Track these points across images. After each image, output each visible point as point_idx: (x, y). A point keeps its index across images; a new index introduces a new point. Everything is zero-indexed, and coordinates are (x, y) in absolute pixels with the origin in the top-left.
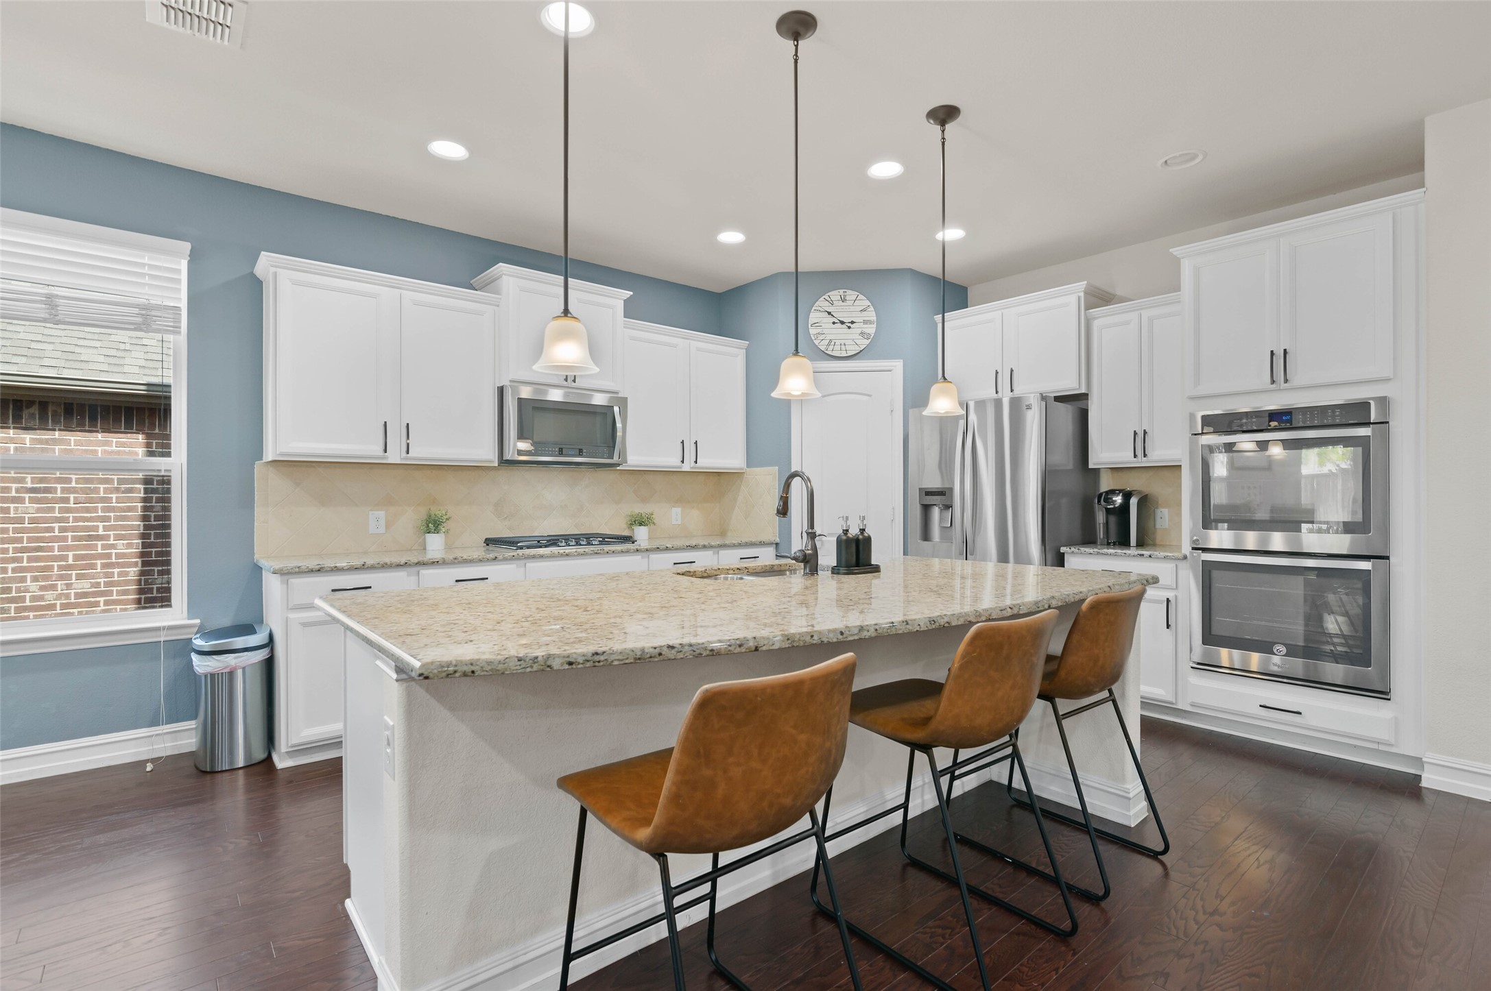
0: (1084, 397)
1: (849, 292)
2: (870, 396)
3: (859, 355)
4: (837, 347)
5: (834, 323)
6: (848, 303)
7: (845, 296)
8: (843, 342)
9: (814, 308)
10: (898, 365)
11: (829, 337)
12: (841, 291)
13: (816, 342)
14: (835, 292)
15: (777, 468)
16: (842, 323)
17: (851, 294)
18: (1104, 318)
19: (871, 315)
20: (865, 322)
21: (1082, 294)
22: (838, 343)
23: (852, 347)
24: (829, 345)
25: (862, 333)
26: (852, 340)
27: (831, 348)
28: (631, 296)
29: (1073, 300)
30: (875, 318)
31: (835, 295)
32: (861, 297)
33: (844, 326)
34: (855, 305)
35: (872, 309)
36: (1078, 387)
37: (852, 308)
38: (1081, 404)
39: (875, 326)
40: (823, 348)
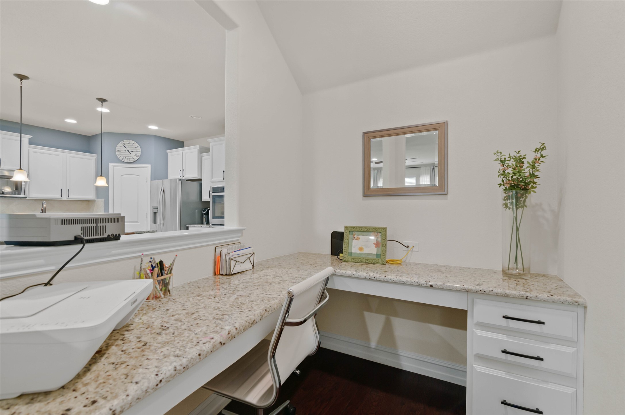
0: (201, 180)
1: (131, 141)
2: (139, 176)
3: (136, 162)
4: (126, 159)
5: (125, 151)
6: (131, 145)
7: (129, 142)
8: (128, 157)
9: (118, 145)
10: (149, 166)
11: (123, 156)
12: (128, 141)
13: (119, 157)
14: (126, 141)
15: (104, 199)
16: (128, 151)
17: (132, 142)
18: (206, 157)
19: (139, 149)
20: (137, 151)
21: (199, 149)
22: (127, 158)
23: (132, 160)
24: (123, 158)
25: (136, 155)
26: (133, 157)
27: (124, 159)
28: (32, 137)
29: (196, 150)
30: (140, 150)
31: (126, 142)
32: (135, 143)
33: (129, 152)
34: (133, 145)
35: (139, 147)
36: (197, 177)
37: (132, 147)
38: (200, 182)
39: (140, 153)
40: (121, 159)
